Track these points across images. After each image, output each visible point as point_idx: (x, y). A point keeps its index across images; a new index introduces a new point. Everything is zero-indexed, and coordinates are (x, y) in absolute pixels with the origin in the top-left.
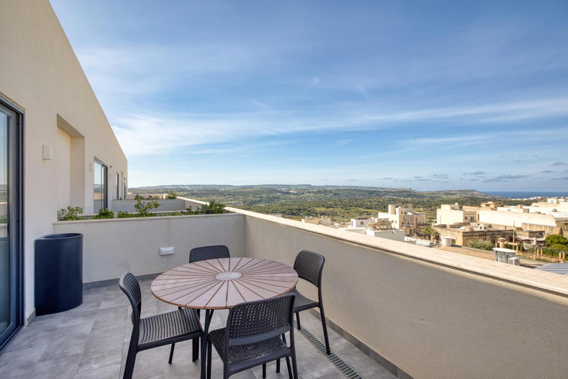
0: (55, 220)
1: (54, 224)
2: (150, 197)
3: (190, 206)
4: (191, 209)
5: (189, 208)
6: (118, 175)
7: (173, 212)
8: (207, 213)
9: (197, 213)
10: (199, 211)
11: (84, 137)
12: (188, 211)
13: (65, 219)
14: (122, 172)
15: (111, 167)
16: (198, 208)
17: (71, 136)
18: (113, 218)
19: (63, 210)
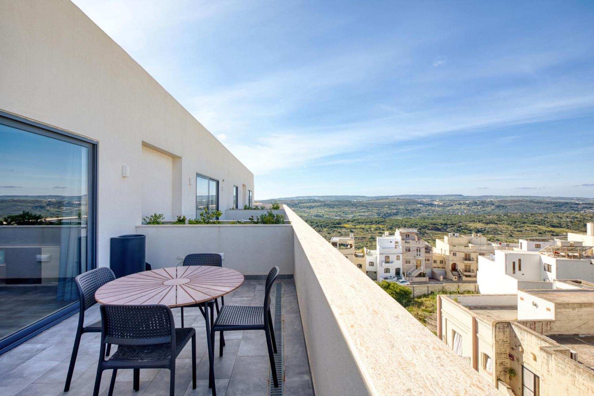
0: (139, 223)
1: (136, 227)
3: (252, 216)
4: (253, 218)
5: (251, 218)
6: (237, 188)
7: (233, 221)
8: (265, 222)
9: (257, 223)
10: (259, 221)
11: (180, 158)
12: (250, 221)
13: (149, 223)
14: (244, 185)
15: (223, 180)
16: (258, 218)
17: (173, 158)
18: (185, 224)
19: (152, 216)
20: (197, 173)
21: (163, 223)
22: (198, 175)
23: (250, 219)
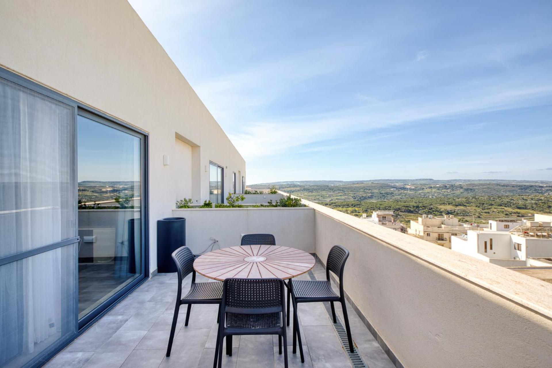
0: (174, 207)
1: (172, 211)
2: (256, 192)
3: (271, 200)
4: (272, 202)
5: (270, 201)
6: (235, 174)
7: (255, 204)
8: (285, 205)
9: (276, 206)
10: (278, 204)
11: (199, 147)
12: (269, 204)
13: (181, 207)
14: (239, 172)
15: (226, 167)
16: (277, 201)
17: (192, 147)
18: (211, 207)
19: (181, 201)
20: (210, 161)
21: (192, 207)
22: (211, 163)
23: (269, 203)
